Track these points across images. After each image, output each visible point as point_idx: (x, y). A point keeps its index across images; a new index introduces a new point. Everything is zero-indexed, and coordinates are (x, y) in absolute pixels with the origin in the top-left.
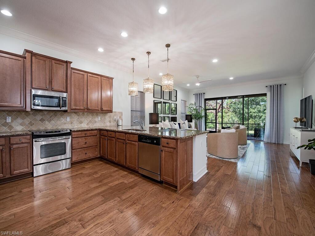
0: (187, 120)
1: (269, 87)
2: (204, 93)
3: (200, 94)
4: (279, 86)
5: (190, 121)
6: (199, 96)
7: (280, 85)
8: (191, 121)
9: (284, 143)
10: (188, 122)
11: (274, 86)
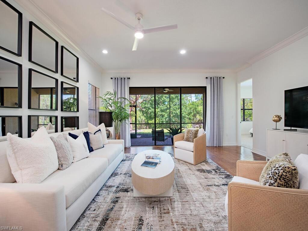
0: (103, 124)
1: (209, 79)
2: (129, 78)
3: (122, 78)
4: (218, 78)
5: (109, 125)
6: (119, 81)
7: (220, 78)
8: (111, 126)
9: (223, 145)
10: (106, 126)
11: (215, 78)
